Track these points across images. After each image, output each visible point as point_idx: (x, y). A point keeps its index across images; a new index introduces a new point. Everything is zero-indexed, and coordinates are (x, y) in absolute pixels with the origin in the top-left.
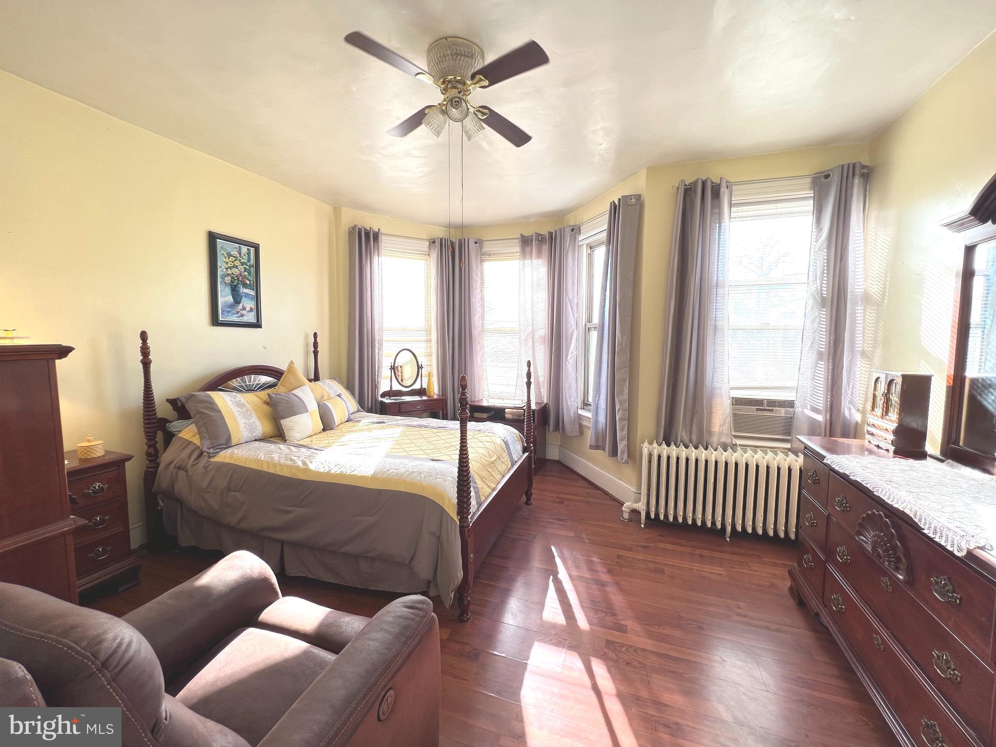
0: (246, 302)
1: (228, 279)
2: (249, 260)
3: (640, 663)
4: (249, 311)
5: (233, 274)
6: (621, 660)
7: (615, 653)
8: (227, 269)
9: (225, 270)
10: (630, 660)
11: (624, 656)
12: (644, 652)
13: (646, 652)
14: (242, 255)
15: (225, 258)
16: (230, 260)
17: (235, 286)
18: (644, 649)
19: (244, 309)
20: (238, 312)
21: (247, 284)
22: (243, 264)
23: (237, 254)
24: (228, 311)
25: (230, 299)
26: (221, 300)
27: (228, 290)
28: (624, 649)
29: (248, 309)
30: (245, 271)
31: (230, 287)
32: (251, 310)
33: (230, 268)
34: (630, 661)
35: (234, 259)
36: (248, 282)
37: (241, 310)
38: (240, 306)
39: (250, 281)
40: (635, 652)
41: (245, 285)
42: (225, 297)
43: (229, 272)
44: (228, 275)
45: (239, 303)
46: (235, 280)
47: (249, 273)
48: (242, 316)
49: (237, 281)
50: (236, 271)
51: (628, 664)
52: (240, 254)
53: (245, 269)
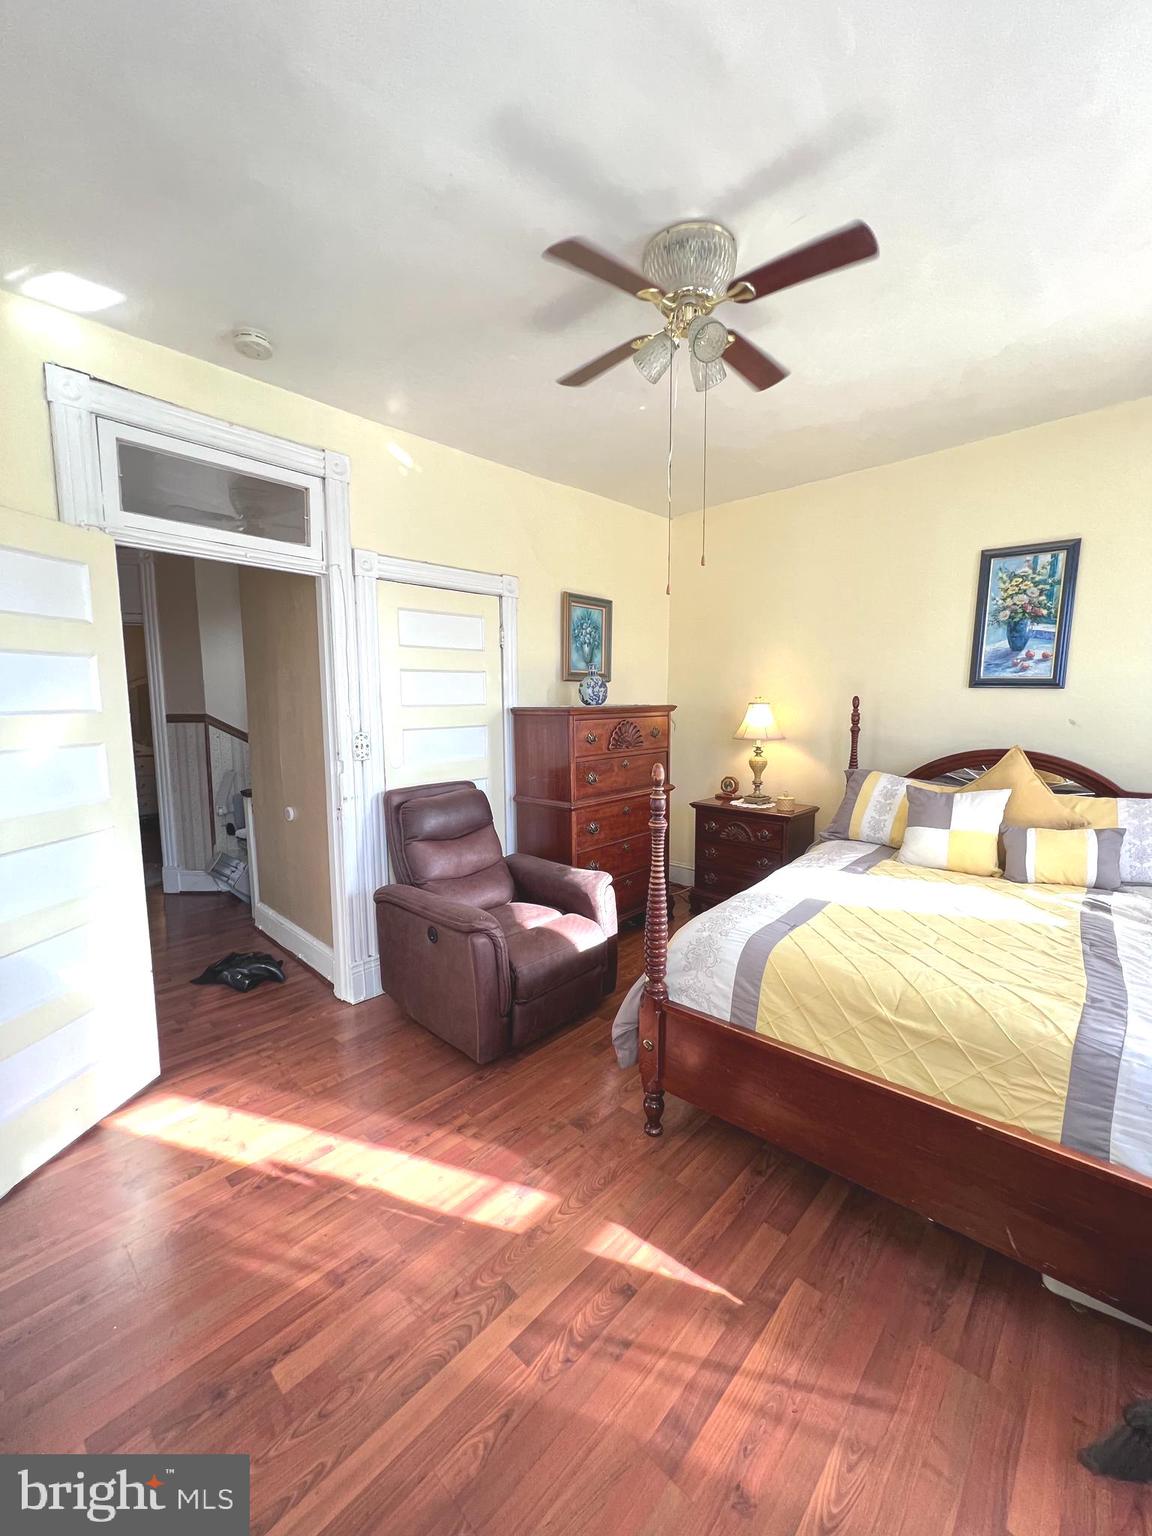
0: (1035, 647)
1: (1004, 615)
2: (1052, 574)
3: (445, 1316)
4: (1039, 661)
5: (1015, 604)
6: (467, 1289)
7: (485, 1288)
8: (1004, 600)
9: (1001, 602)
10: (460, 1304)
11: (472, 1299)
12: (455, 1342)
13: (454, 1347)
14: (1039, 568)
15: (1004, 583)
16: (1014, 583)
17: (1016, 623)
18: (461, 1347)
19: (1029, 657)
20: (1015, 665)
21: (1043, 616)
22: (1036, 584)
23: (1027, 569)
24: (997, 665)
25: (1005, 645)
26: (987, 649)
27: (1002, 631)
28: (483, 1309)
29: (1038, 656)
30: (1040, 595)
31: (1006, 627)
32: (1045, 657)
33: (1011, 596)
34: (459, 1300)
35: (1021, 580)
36: (1045, 612)
37: (1024, 660)
38: (1023, 654)
39: (1049, 609)
40: (464, 1326)
41: (1037, 618)
42: (996, 642)
43: (1009, 602)
44: (1005, 609)
45: (1020, 649)
46: (1016, 613)
47: (1050, 596)
48: (1024, 669)
49: (1020, 615)
50: (1023, 599)
51: (457, 1294)
52: (1034, 570)
53: (1041, 592)
